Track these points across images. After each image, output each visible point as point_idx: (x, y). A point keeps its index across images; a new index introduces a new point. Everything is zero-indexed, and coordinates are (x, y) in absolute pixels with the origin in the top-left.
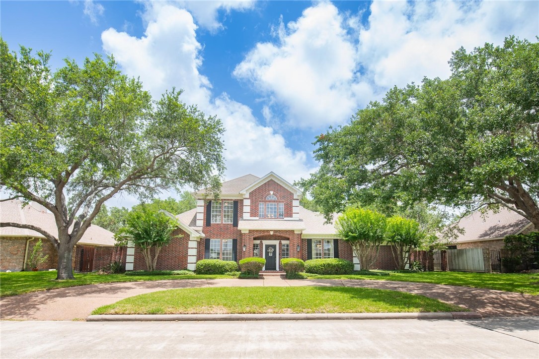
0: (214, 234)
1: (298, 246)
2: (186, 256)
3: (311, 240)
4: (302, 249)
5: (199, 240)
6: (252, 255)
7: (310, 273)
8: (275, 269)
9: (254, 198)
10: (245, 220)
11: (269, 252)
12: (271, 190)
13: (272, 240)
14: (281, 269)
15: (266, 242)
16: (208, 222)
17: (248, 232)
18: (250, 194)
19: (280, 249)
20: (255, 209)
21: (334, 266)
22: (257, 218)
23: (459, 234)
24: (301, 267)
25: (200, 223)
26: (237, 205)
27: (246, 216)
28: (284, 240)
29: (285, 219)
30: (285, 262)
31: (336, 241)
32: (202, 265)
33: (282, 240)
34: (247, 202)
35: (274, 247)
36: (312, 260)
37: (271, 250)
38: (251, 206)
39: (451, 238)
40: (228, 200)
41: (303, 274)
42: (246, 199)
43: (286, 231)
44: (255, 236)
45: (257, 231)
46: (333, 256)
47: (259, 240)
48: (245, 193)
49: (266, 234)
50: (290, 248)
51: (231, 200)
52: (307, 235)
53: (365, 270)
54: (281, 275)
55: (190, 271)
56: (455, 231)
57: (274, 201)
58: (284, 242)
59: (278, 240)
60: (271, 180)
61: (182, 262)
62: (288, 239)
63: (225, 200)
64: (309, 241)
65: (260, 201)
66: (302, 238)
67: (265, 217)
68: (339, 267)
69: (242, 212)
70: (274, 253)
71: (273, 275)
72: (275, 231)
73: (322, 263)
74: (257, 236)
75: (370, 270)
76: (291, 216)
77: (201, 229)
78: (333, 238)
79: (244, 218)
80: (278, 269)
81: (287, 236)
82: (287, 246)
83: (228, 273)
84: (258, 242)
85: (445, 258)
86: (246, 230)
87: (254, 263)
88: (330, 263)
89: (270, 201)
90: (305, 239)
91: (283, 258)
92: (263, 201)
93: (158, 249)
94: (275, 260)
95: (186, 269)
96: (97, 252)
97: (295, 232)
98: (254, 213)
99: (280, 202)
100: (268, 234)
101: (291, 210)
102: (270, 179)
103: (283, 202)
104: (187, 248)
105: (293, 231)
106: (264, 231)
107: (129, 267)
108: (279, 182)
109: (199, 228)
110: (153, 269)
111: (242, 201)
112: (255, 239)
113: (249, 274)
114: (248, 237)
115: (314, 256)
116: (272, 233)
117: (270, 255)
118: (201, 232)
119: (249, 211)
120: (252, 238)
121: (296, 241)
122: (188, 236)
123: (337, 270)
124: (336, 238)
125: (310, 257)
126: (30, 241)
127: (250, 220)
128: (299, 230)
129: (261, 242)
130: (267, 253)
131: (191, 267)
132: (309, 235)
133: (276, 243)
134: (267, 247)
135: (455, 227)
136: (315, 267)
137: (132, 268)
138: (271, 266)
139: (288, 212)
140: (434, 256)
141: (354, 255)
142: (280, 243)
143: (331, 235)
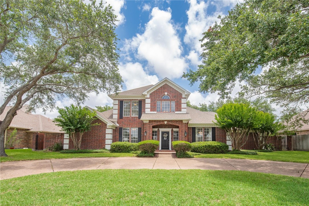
0: (125, 124)
1: (186, 132)
2: (104, 140)
3: (195, 128)
4: (188, 135)
5: (115, 129)
6: (151, 138)
7: (195, 152)
8: (169, 149)
9: (153, 98)
10: (147, 114)
11: (164, 137)
12: (166, 92)
13: (166, 128)
14: (172, 149)
15: (161, 130)
16: (121, 116)
17: (148, 122)
18: (150, 94)
19: (172, 134)
20: (154, 106)
21: (213, 147)
22: (155, 112)
23: (303, 124)
24: (188, 148)
25: (116, 117)
26: (141, 103)
27: (148, 111)
28: (175, 128)
29: (176, 112)
30: (176, 144)
31: (214, 129)
32: (114, 146)
33: (173, 128)
34: (148, 101)
35: (168, 133)
36: (196, 143)
37: (165, 136)
38: (151, 104)
39: (297, 127)
40: (135, 100)
41: (189, 153)
42: (147, 98)
43: (177, 121)
44: (153, 125)
45: (155, 121)
46: (211, 140)
47: (157, 128)
48: (146, 94)
49: (161, 123)
50: (180, 134)
51: (137, 100)
52: (192, 124)
53: (238, 150)
54: (173, 154)
55: (107, 150)
56: (301, 122)
57: (168, 100)
58: (175, 129)
59: (171, 128)
60: (166, 84)
61: (102, 143)
62: (178, 127)
63: (132, 100)
64: (194, 129)
65: (158, 100)
66: (188, 126)
67: (161, 111)
68: (217, 148)
69: (145, 108)
70: (168, 137)
71: (166, 154)
72: (168, 121)
73: (204, 144)
74: (154, 125)
75: (241, 150)
76: (180, 111)
77: (116, 120)
78: (211, 126)
79: (146, 112)
80: (170, 149)
81: (177, 125)
82: (177, 132)
83: (133, 152)
84: (156, 129)
85: (290, 141)
86: (146, 120)
87: (149, 144)
88: (210, 144)
89: (164, 100)
90: (191, 127)
91: (174, 141)
92: (159, 100)
93: (81, 134)
94: (168, 143)
95: (104, 148)
96: (46, 136)
97: (184, 122)
98: (153, 109)
99: (172, 100)
100: (163, 123)
101: (180, 106)
102: (164, 83)
103: (174, 100)
104: (105, 134)
105: (182, 121)
106: (160, 121)
107: (66, 147)
108: (171, 86)
109: (114, 120)
110: (78, 149)
111: (144, 100)
112: (154, 127)
113: (145, 154)
114: (148, 125)
115: (197, 139)
116: (166, 123)
117: (165, 139)
118: (116, 123)
119: (150, 108)
120: (151, 126)
121: (184, 129)
122: (106, 125)
123: (215, 150)
124: (213, 126)
125: (194, 140)
126: (7, 130)
127: (150, 114)
128: (186, 120)
129: (158, 129)
130: (163, 137)
131: (108, 147)
132: (194, 124)
133: (169, 130)
134: (163, 133)
135: (301, 119)
136: (199, 147)
137: (68, 148)
138: (165, 147)
139: (178, 108)
140: (283, 140)
141: (227, 139)
142: (172, 130)
143: (210, 124)
